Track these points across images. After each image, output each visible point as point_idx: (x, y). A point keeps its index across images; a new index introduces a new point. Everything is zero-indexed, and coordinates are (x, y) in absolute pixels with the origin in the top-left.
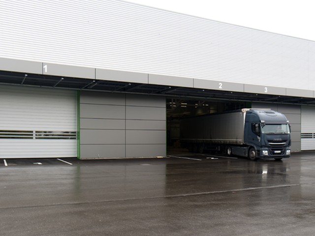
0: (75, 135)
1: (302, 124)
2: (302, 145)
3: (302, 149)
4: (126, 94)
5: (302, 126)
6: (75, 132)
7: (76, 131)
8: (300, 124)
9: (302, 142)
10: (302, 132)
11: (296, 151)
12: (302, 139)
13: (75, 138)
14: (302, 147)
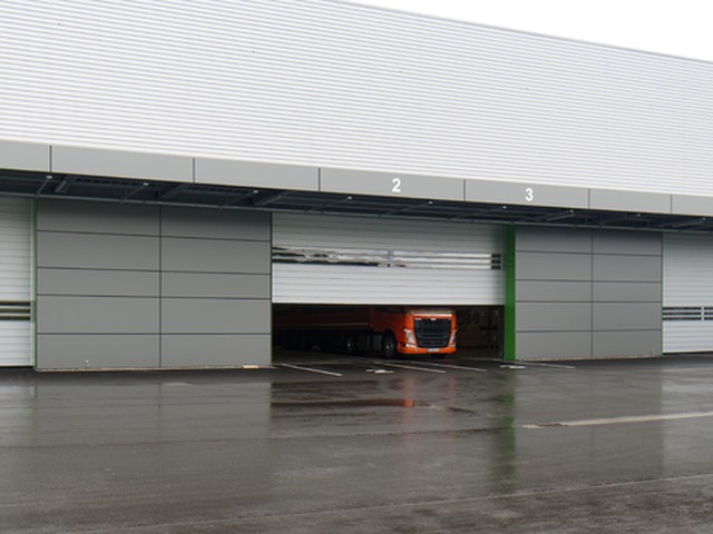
0: (28, 311)
1: (664, 284)
2: (664, 340)
3: (664, 351)
4: (160, 206)
5: (664, 289)
6: (28, 304)
7: (32, 299)
8: (661, 282)
9: (664, 329)
10: (665, 305)
11: (646, 356)
12: (665, 323)
13: (28, 319)
14: (664, 345)
